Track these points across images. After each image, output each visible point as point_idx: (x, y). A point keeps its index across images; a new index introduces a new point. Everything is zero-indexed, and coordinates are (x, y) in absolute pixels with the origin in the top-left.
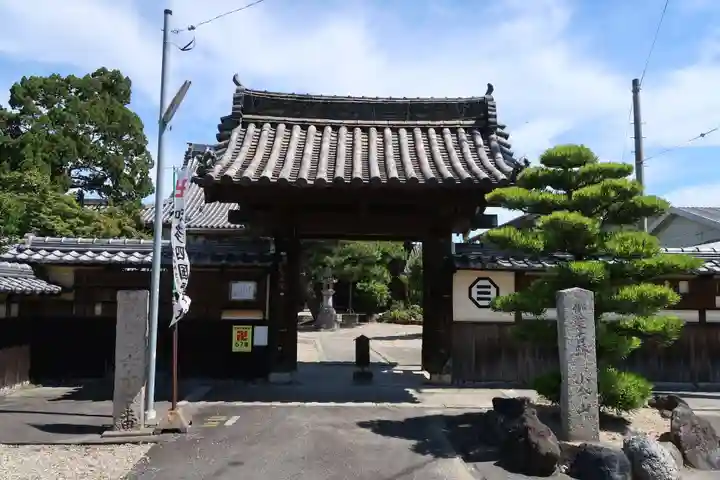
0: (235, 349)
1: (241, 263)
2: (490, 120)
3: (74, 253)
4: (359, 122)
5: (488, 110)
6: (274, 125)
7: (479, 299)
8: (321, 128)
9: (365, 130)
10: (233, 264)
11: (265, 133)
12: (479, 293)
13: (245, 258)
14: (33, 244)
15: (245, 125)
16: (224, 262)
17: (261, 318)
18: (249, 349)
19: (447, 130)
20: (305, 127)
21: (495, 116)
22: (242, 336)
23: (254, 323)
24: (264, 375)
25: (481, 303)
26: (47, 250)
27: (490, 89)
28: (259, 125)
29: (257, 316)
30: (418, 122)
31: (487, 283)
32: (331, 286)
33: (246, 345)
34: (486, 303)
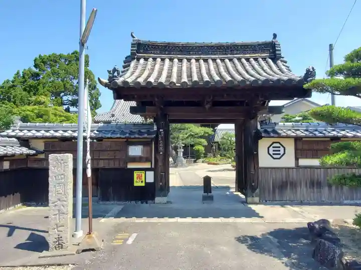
0: (136, 184)
1: (137, 136)
2: (277, 52)
3: (43, 132)
4: (202, 56)
5: (275, 47)
6: (154, 59)
7: (274, 154)
8: (180, 60)
9: (206, 61)
10: (133, 136)
11: (149, 63)
12: (274, 151)
13: (140, 133)
14: (21, 127)
15: (138, 60)
16: (127, 135)
17: (150, 167)
18: (143, 184)
19: (252, 59)
20: (171, 60)
21: (280, 50)
22: (139, 177)
23: (146, 170)
24: (153, 198)
25: (275, 156)
26: (28, 130)
27: (275, 36)
28: (146, 59)
29: (147, 165)
30: (235, 56)
31: (278, 145)
32: (182, 147)
33: (142, 182)
34: (278, 156)
